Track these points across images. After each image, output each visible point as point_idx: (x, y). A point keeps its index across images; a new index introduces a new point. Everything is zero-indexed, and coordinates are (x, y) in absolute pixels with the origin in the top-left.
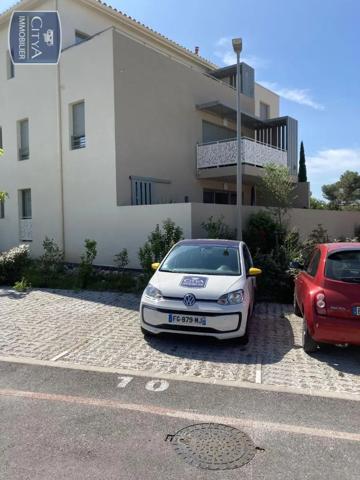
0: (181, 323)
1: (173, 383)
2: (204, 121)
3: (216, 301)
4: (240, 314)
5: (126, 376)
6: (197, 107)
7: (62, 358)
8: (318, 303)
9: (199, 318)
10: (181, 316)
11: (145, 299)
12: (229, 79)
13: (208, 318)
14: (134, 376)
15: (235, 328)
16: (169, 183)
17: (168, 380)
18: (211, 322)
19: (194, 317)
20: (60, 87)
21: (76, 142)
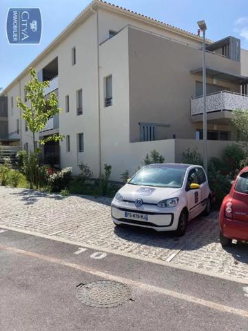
0: (132, 218)
1: (110, 255)
2: (197, 81)
3: (156, 205)
4: (172, 215)
5: (84, 248)
6: (191, 72)
7: (56, 235)
8: (227, 209)
9: (144, 215)
10: (132, 213)
11: (115, 202)
12: (221, 49)
13: (149, 216)
14: (89, 249)
15: (169, 224)
16: (168, 126)
17: (107, 253)
18: (151, 219)
19: (140, 214)
20: (99, 67)
21: (108, 102)
